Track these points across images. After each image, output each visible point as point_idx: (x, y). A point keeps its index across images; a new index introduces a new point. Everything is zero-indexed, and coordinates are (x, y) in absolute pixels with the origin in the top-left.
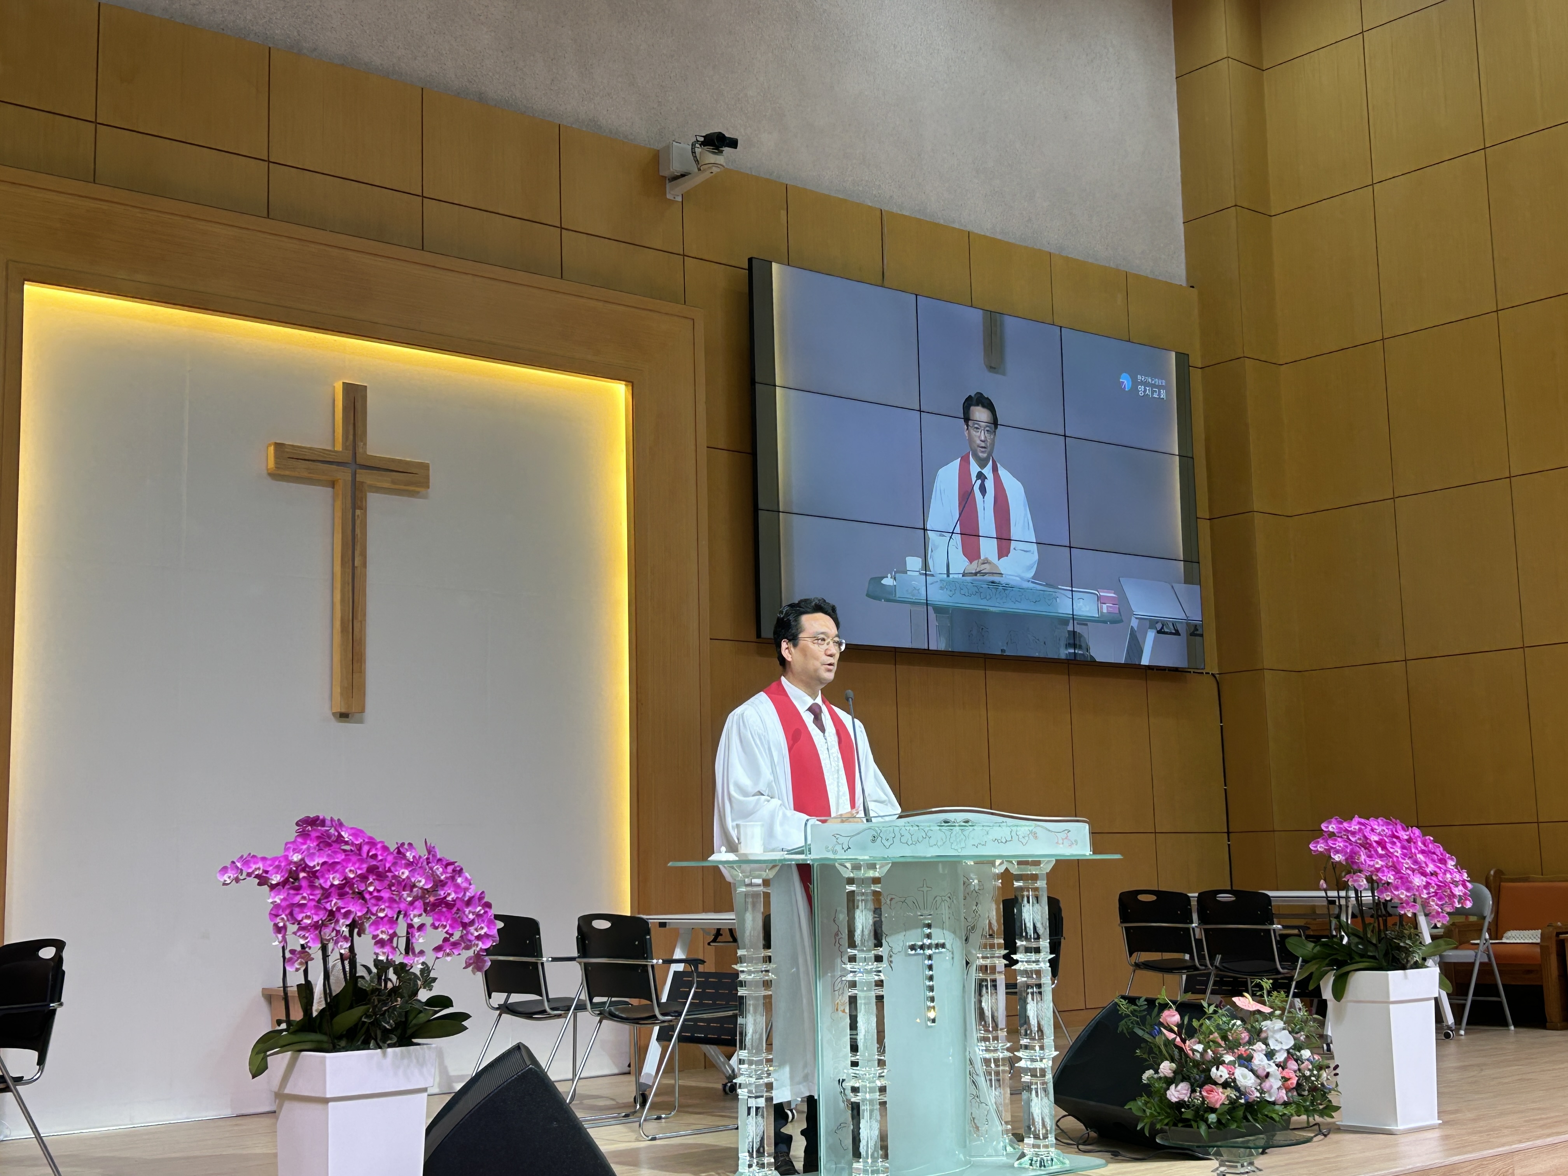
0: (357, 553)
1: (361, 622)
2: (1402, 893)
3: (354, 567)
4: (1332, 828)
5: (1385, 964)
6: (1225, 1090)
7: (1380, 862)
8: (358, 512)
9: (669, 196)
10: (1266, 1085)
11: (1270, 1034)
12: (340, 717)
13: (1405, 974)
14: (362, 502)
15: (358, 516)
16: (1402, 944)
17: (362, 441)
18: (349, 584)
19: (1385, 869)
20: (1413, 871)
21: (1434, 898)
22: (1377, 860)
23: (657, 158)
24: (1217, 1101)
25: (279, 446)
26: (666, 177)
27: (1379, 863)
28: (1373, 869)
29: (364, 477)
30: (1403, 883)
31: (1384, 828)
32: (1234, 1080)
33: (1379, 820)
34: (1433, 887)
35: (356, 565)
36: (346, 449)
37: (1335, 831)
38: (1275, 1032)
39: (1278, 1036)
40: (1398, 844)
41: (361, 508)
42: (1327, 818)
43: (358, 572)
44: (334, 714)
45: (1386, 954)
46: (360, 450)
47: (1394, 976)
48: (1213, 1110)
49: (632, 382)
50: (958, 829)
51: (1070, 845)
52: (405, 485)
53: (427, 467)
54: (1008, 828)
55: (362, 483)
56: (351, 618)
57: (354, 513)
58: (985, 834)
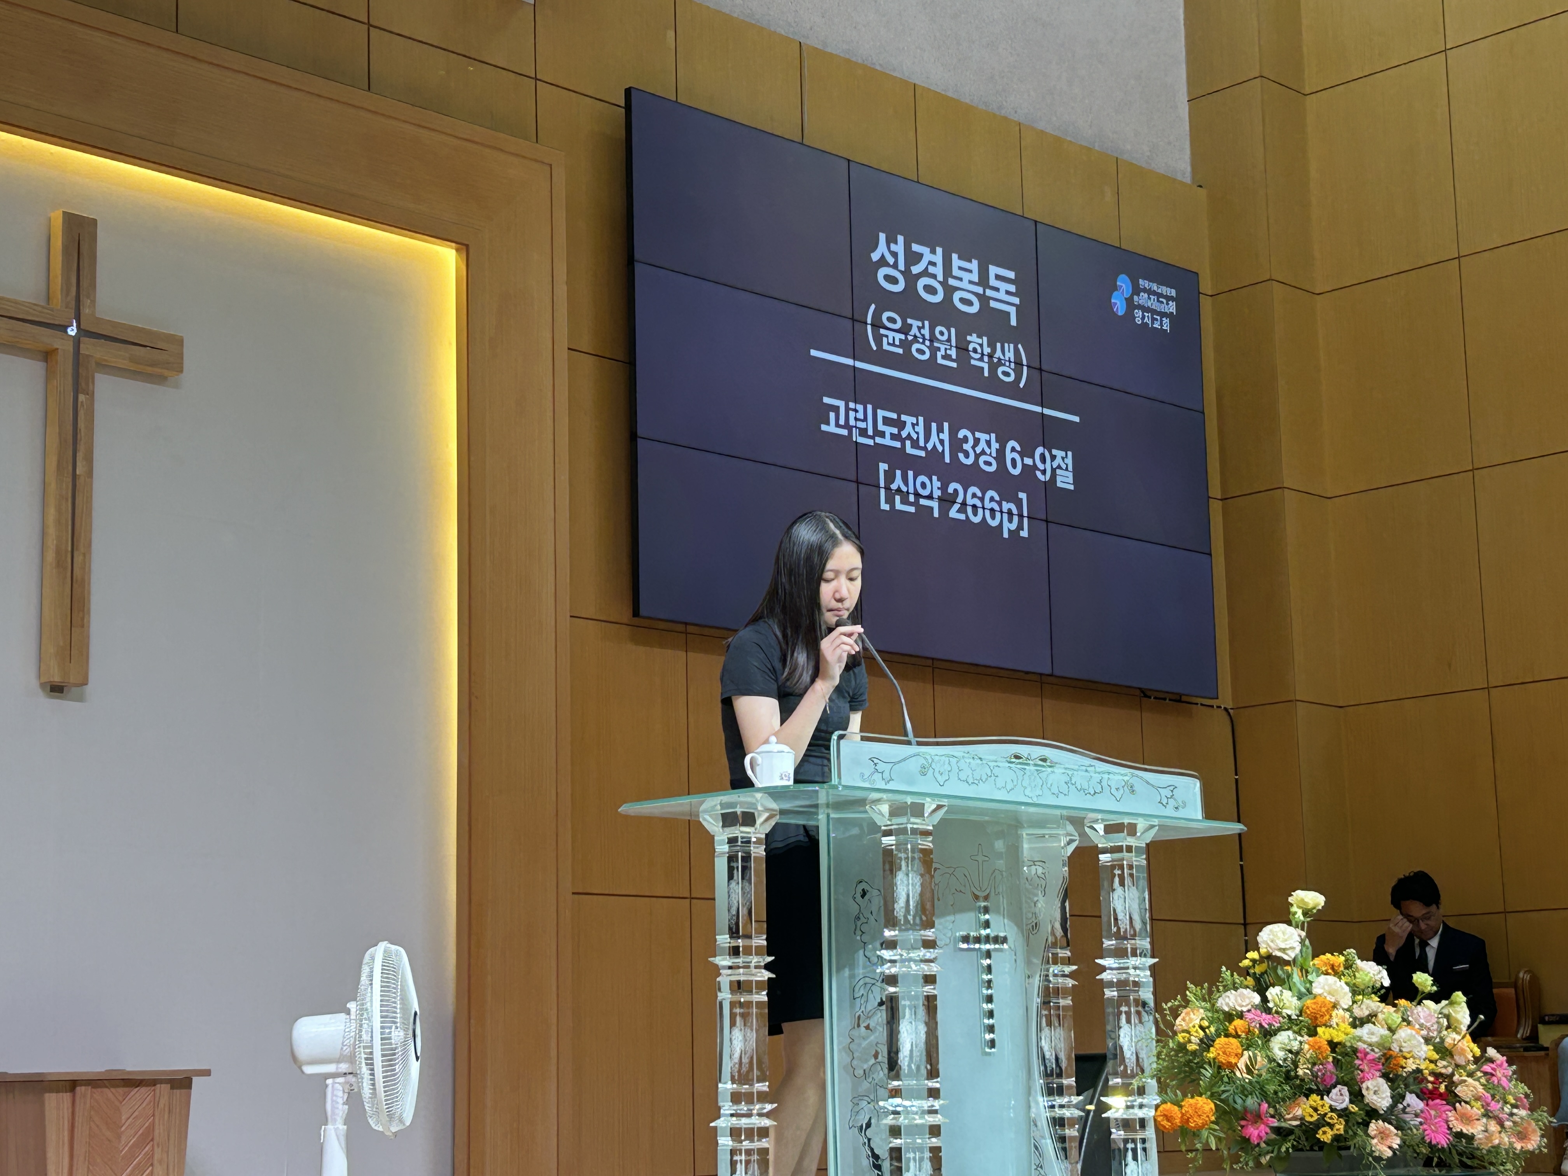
0: (79, 456)
1: (84, 555)
3: (74, 476)
8: (82, 397)
12: (51, 691)
14: (87, 384)
15: (82, 402)
17: (91, 297)
18: (67, 500)
29: (93, 350)
35: (78, 473)
36: (68, 306)
41: (86, 394)
43: (80, 482)
44: (43, 685)
46: (87, 309)
49: (467, 246)
50: (1033, 768)
51: (1177, 808)
52: (152, 365)
53: (180, 342)
54: (1097, 775)
55: (88, 356)
56: (70, 549)
57: (76, 399)
58: (1068, 779)
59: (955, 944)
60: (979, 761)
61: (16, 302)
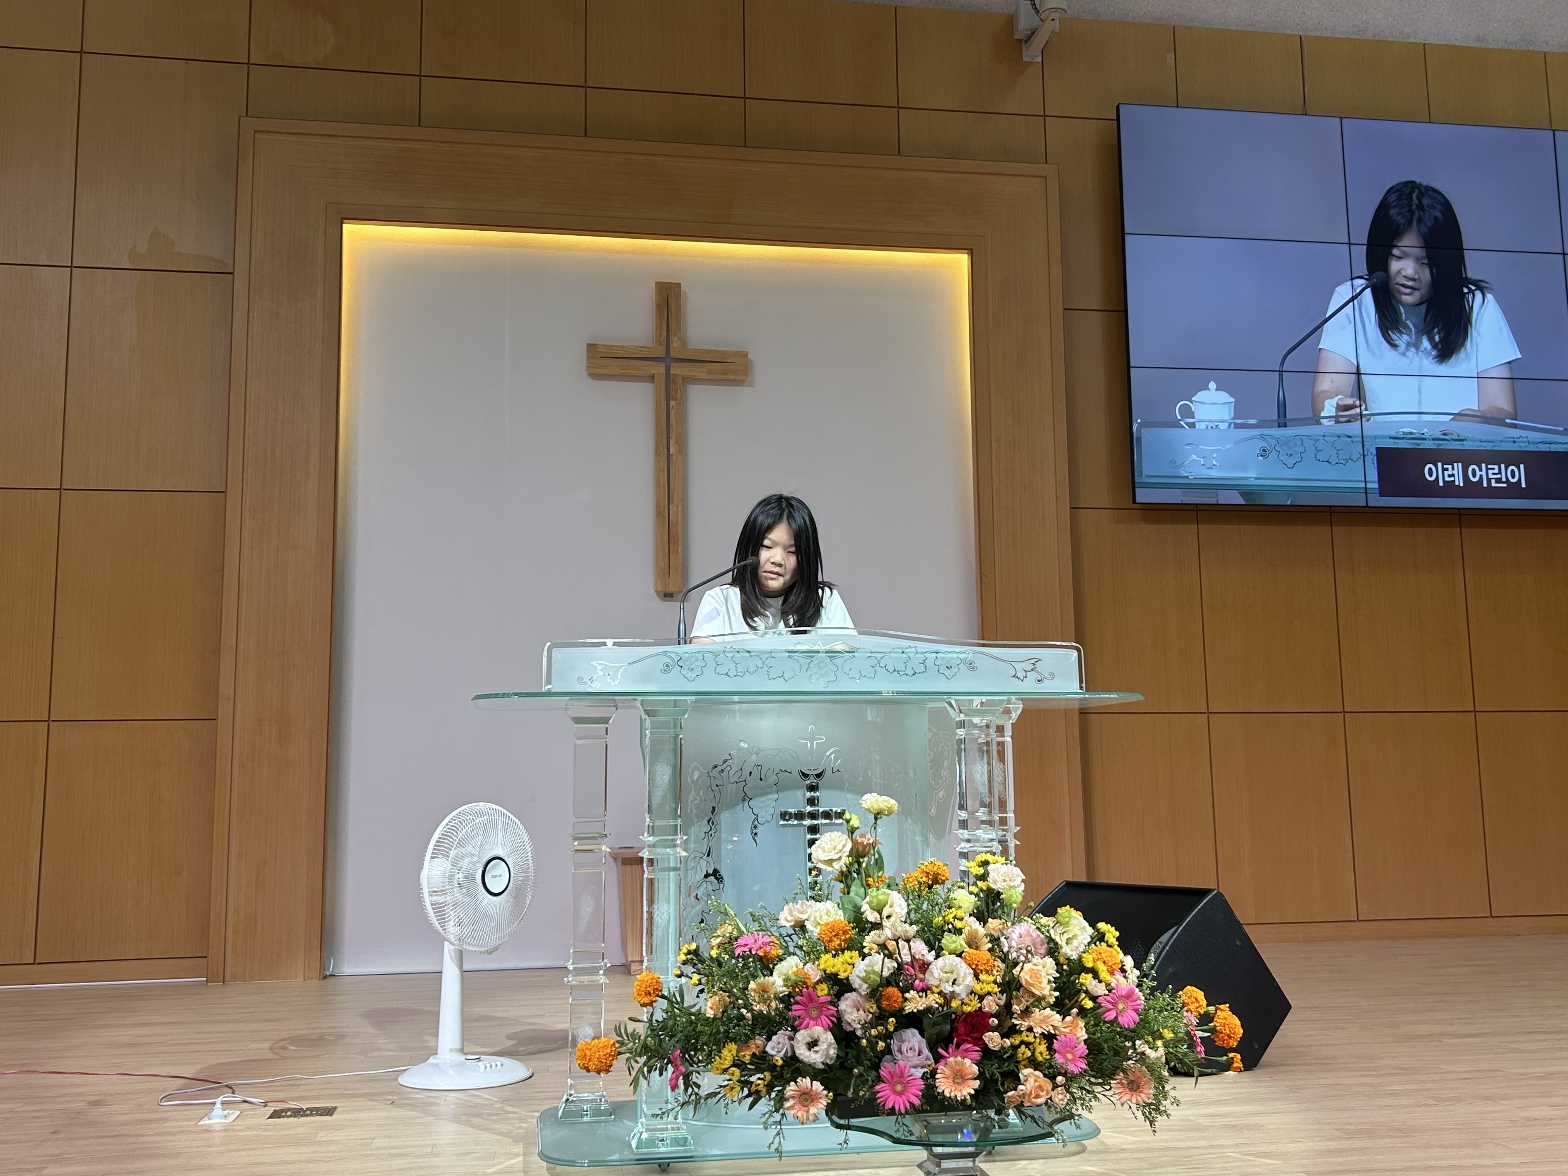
0: (672, 442)
1: (677, 506)
3: (669, 456)
8: (672, 403)
9: (1025, 59)
12: (665, 596)
14: (677, 393)
15: (672, 406)
17: (674, 335)
18: (664, 471)
23: (1011, 21)
25: (591, 347)
26: (1022, 40)
29: (677, 370)
35: (672, 451)
36: (660, 344)
41: (675, 399)
43: (674, 459)
44: (658, 594)
46: (675, 344)
49: (971, 249)
50: (824, 655)
51: (1039, 681)
52: (724, 374)
53: (745, 355)
54: (919, 655)
55: (676, 375)
56: (666, 503)
57: (668, 405)
58: (873, 662)
59: (777, 821)
60: (748, 654)
61: (623, 347)
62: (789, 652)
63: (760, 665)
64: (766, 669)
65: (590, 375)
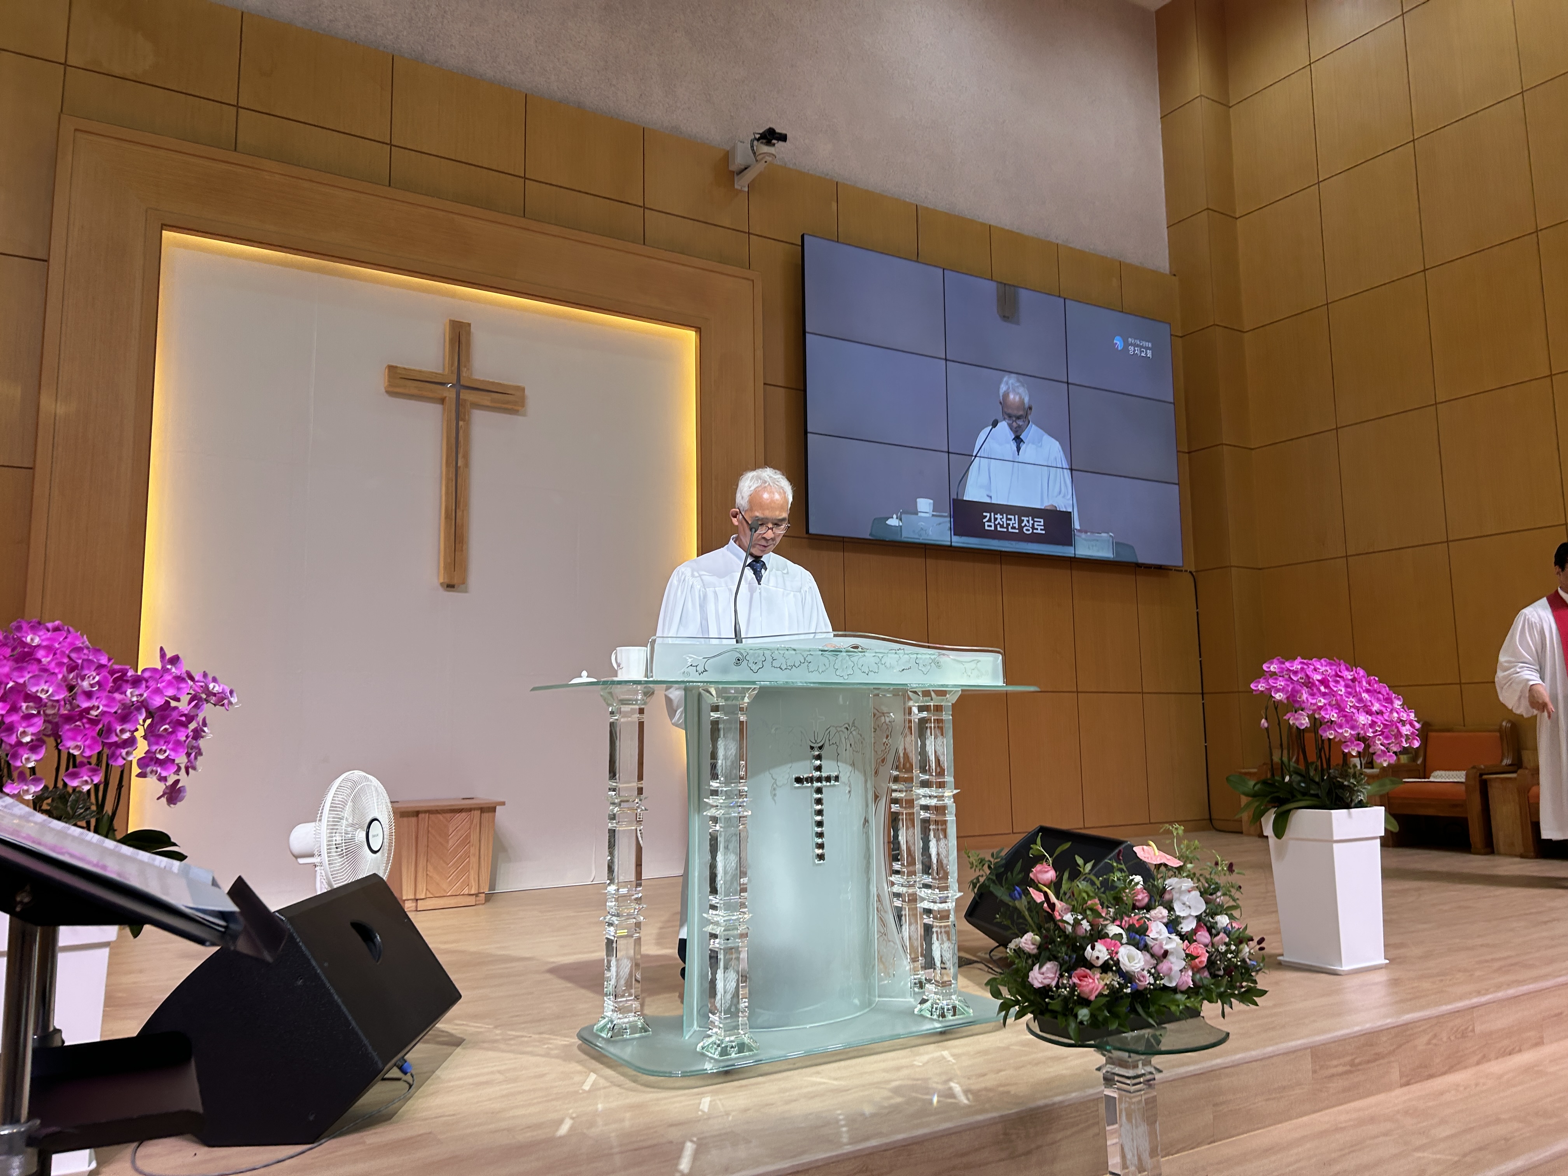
0: (460, 456)
1: (463, 511)
2: (1347, 732)
3: (457, 468)
4: (1273, 668)
5: (1328, 802)
6: (1103, 975)
7: (1323, 700)
8: (461, 423)
9: (736, 187)
10: (1164, 967)
11: (1176, 896)
12: (448, 587)
13: (1350, 814)
14: (465, 416)
15: (462, 426)
16: (1346, 783)
17: (465, 367)
18: (453, 481)
19: (1328, 707)
20: (1358, 709)
21: (1381, 737)
22: (1319, 699)
23: (727, 157)
24: (1091, 991)
25: (392, 369)
26: (734, 172)
27: (1322, 702)
28: (1315, 707)
29: (468, 396)
30: (1347, 721)
31: (1328, 668)
32: (1117, 963)
33: (1322, 661)
34: (1379, 726)
35: (459, 465)
36: (452, 373)
37: (1276, 670)
38: (1181, 892)
39: (1185, 898)
40: (1342, 683)
41: (464, 420)
42: (1269, 659)
43: (460, 471)
44: (442, 584)
45: (1329, 793)
46: (464, 373)
47: (1338, 814)
48: (1084, 1002)
49: (700, 328)
50: (845, 654)
52: (504, 403)
53: (523, 390)
54: (906, 656)
55: (465, 400)
56: (454, 508)
57: (457, 424)
58: (878, 660)
59: (792, 784)
60: (794, 652)
61: (420, 371)
62: (822, 651)
63: (803, 661)
64: (806, 664)
65: (387, 392)
